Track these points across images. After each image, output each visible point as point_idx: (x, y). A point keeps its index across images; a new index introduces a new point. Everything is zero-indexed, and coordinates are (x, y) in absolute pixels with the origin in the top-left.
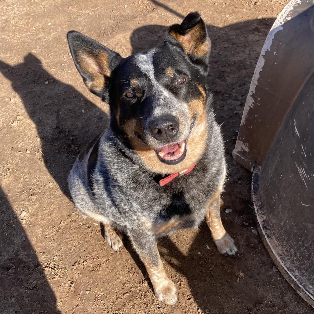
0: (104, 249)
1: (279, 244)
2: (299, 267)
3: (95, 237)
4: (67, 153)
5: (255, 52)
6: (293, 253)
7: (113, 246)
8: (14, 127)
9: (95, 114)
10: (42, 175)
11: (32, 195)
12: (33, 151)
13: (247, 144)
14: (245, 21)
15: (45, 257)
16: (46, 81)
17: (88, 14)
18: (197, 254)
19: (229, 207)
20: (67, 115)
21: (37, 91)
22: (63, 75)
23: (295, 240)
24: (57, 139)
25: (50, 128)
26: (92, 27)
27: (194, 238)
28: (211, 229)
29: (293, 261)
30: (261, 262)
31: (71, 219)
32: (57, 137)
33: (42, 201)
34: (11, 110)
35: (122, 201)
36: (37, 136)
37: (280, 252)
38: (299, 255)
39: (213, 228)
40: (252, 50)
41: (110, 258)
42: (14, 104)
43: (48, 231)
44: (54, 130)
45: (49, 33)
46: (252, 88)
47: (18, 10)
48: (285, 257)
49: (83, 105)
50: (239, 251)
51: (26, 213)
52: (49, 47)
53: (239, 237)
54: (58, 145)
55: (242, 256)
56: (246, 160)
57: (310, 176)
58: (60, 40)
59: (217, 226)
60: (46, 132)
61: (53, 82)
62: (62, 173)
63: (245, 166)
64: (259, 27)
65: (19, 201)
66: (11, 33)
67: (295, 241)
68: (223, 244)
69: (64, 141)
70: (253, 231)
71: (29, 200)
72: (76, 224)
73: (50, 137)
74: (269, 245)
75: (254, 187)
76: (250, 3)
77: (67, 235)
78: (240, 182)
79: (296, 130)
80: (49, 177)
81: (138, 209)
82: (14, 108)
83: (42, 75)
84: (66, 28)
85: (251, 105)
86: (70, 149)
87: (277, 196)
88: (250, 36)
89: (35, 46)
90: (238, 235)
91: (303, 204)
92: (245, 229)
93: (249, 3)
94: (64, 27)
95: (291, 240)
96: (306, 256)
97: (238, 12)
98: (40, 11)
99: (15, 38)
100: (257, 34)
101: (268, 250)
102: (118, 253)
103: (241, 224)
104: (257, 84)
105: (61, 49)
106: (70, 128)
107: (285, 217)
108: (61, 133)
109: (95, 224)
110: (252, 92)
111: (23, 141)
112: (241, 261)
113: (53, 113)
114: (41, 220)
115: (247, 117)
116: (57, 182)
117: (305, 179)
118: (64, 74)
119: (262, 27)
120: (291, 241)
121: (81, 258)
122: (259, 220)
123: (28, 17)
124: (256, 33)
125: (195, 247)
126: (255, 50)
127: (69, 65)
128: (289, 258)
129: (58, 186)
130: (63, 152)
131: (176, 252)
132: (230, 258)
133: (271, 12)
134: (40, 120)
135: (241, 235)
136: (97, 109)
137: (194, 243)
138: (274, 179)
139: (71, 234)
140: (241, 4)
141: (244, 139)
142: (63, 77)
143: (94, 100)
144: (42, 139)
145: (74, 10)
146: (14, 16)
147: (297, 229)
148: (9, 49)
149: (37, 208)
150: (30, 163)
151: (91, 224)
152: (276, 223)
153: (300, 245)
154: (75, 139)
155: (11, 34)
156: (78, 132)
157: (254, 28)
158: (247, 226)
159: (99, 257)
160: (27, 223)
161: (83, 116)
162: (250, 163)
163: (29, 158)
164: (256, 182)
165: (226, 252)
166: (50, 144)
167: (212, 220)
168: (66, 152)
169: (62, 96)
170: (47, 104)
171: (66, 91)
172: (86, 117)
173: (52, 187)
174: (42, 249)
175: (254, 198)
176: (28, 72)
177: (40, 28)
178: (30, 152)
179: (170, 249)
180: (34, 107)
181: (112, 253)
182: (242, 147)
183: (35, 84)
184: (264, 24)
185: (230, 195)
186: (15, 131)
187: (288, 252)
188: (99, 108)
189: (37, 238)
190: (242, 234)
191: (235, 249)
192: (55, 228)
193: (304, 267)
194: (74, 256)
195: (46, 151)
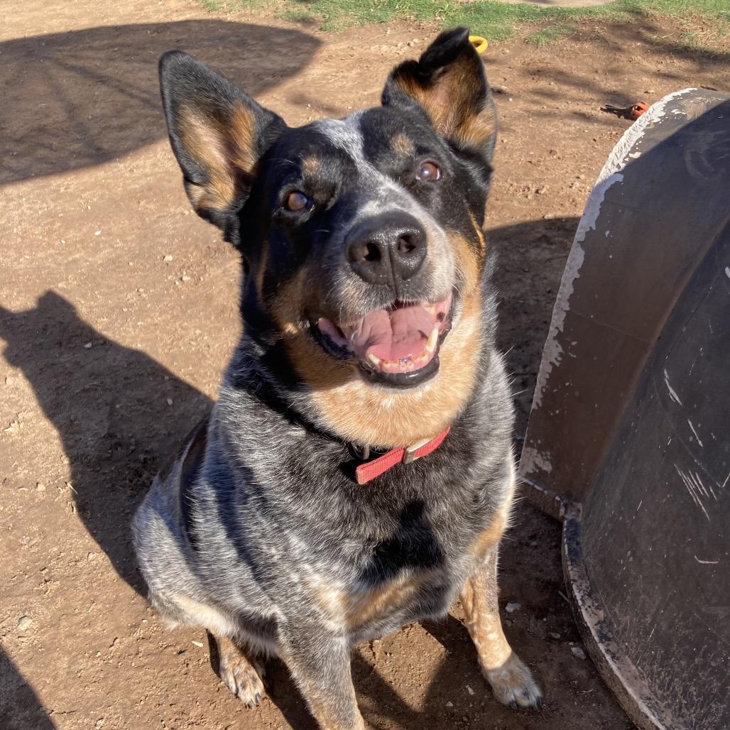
0: (218, 702)
1: (641, 673)
2: (696, 723)
3: (197, 674)
4: (132, 490)
5: (544, 281)
6: (679, 690)
7: (241, 695)
8: (10, 435)
9: (197, 408)
10: (72, 538)
11: (46, 581)
12: (53, 487)
13: (549, 453)
14: (518, 223)
15: (75, 724)
16: (87, 342)
17: (183, 214)
18: (445, 708)
19: (513, 599)
20: (133, 411)
21: (65, 362)
22: (125, 331)
23: (683, 654)
24: (108, 459)
25: (93, 438)
26: (190, 239)
27: (434, 670)
28: (476, 641)
29: (680, 708)
30: (599, 721)
31: (140, 633)
32: (109, 455)
33: (72, 594)
34: (5, 402)
35: (263, 536)
36: (63, 453)
37: (646, 691)
38: (695, 693)
39: (481, 639)
40: (538, 277)
41: (233, 723)
42: (13, 389)
43: (83, 663)
44: (102, 442)
45: (96, 250)
46: (557, 320)
47: (30, 209)
48: (659, 702)
49: (169, 390)
50: (544, 696)
51: (30, 621)
52: (95, 278)
53: (542, 666)
54: (112, 472)
55: (554, 707)
56: (546, 492)
57: (716, 489)
58: (121, 264)
59: (491, 632)
60: (83, 445)
61: (102, 345)
62: (120, 533)
63: (544, 507)
64: (549, 234)
65: (16, 596)
66: (12, 250)
67: (683, 656)
68: (508, 679)
69: (123, 463)
70: (574, 649)
71: (40, 593)
72: (151, 645)
73: (93, 457)
74: (618, 677)
75: (569, 549)
76: (526, 190)
77: (128, 670)
78: (534, 543)
79: (672, 391)
80: (88, 541)
81: (303, 552)
82: (13, 398)
83: (79, 332)
84: (132, 240)
85: (556, 359)
86: (139, 481)
87: (631, 555)
88: (532, 251)
89: (65, 276)
90: (540, 662)
91: (700, 562)
92: (554, 647)
93: (524, 191)
94: (129, 238)
95: (672, 657)
96: (715, 691)
97: (503, 207)
98: (78, 208)
99: (21, 260)
100: (547, 248)
101: (616, 689)
102: (254, 708)
103: (543, 637)
104: (568, 309)
105: (122, 281)
106: (138, 436)
107: (654, 603)
108: (119, 448)
109: (196, 643)
110: (557, 328)
111: (31, 465)
112: (551, 719)
113: (100, 406)
114: (67, 637)
115: (547, 389)
116: (107, 553)
117: (702, 498)
118: (127, 329)
119: (554, 233)
120: (673, 659)
121: (163, 722)
122: (589, 620)
123: (52, 220)
124: (544, 245)
125: (439, 690)
126: (545, 278)
127: (139, 310)
128: (670, 702)
129: (108, 562)
130: (123, 486)
131: (394, 703)
132: (526, 714)
133: (573, 207)
134: (71, 421)
135: (546, 660)
136: (201, 398)
137: (436, 681)
138: (621, 518)
139: (140, 667)
140: (507, 193)
141: (539, 442)
142: (124, 334)
143: (194, 379)
144: (74, 460)
145: (152, 206)
146: (20, 219)
147: (686, 627)
148: (7, 281)
149: (59, 610)
150: (44, 512)
151: (186, 645)
152: (631, 622)
153: (698, 665)
154: (150, 460)
155: (12, 253)
156: (157, 444)
157: (540, 235)
158: (560, 642)
159: (208, 720)
160: (32, 644)
161: (169, 411)
162: (557, 498)
163: (44, 500)
164: (573, 538)
165: (514, 699)
166: (93, 471)
167: (479, 616)
168: (129, 487)
169: (122, 371)
170: (87, 387)
171: (131, 361)
172: (176, 414)
173: (94, 562)
174: (69, 703)
175: (572, 572)
176: (46, 326)
177: (76, 242)
178: (45, 488)
179: (379, 697)
180: (58, 394)
181: (238, 709)
182: (536, 462)
183: (63, 350)
184: (559, 229)
185: (514, 572)
186: (13, 444)
187: (666, 688)
188: (205, 396)
189: (55, 678)
190: (549, 658)
191: (536, 692)
192: (99, 654)
193: (709, 723)
194: (146, 718)
195: (82, 485)
